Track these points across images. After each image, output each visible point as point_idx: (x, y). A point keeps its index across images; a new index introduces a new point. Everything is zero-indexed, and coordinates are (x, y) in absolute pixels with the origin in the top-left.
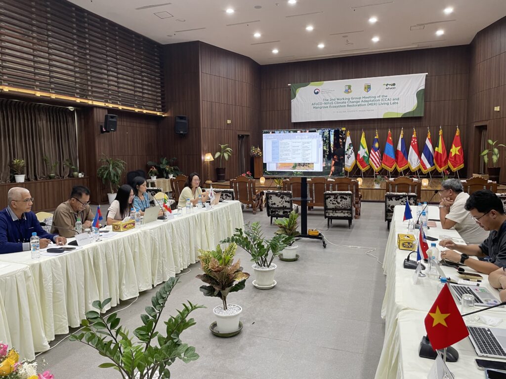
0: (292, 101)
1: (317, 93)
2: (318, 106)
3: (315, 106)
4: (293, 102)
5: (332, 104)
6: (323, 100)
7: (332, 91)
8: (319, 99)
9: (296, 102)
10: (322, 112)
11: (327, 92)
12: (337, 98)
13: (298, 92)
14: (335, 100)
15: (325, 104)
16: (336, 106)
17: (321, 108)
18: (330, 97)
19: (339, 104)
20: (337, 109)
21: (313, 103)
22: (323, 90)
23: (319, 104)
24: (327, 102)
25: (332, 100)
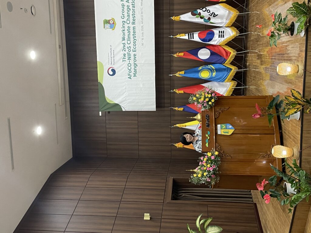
0: (123, 110)
1: (114, 71)
2: (133, 70)
3: (132, 74)
4: (126, 107)
5: (130, 48)
6: (124, 62)
7: (111, 48)
8: (123, 68)
9: (125, 103)
10: (143, 62)
11: (112, 56)
12: (122, 41)
13: (111, 100)
14: (125, 43)
15: (131, 59)
16: (134, 41)
17: (136, 65)
18: (120, 51)
19: (130, 38)
20: (139, 40)
21: (129, 78)
22: (110, 62)
23: (129, 68)
24: (128, 56)
25: (124, 47)
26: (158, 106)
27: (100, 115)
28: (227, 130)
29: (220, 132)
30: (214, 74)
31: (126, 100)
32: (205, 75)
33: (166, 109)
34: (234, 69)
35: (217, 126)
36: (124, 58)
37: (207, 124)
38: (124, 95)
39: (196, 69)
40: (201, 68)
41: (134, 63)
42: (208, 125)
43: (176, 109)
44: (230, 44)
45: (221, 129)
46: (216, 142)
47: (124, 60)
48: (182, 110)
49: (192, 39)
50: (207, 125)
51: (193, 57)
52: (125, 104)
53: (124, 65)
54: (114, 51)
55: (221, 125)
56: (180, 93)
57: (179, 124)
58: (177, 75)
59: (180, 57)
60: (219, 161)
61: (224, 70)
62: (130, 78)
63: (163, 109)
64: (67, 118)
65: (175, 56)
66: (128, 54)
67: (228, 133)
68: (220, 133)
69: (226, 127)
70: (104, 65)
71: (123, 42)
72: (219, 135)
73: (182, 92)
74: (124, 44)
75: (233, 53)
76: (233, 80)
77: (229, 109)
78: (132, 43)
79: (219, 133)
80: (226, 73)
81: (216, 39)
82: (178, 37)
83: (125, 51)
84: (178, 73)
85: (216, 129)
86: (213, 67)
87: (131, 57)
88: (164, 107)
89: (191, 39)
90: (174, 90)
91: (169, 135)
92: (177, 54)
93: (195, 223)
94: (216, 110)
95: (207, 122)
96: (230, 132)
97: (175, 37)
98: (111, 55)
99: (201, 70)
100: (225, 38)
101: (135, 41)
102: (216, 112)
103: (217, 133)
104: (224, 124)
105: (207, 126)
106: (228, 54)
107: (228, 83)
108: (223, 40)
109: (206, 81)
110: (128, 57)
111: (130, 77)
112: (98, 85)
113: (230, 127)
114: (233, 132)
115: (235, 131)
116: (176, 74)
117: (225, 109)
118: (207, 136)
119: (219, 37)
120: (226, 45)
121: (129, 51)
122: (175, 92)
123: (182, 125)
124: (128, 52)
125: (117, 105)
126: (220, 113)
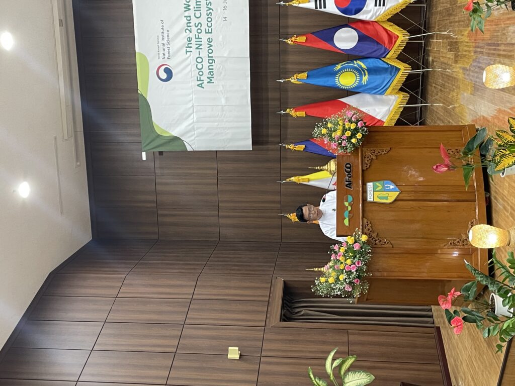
0: (189, 149)
1: (169, 72)
2: (206, 71)
3: (204, 78)
4: (193, 144)
5: (200, 25)
6: (188, 53)
7: (163, 26)
8: (187, 66)
9: (192, 135)
10: (225, 55)
11: (165, 42)
12: (185, 11)
13: (163, 130)
14: (190, 17)
15: (201, 49)
16: (208, 12)
17: (211, 60)
18: (180, 33)
19: (200, 5)
20: (217, 9)
21: (198, 85)
22: (161, 55)
23: (200, 66)
24: (196, 41)
25: (188, 25)
26: (255, 142)
27: (144, 158)
28: (385, 193)
29: (372, 197)
30: (365, 78)
31: (193, 129)
32: (346, 80)
33: (271, 147)
34: (404, 70)
35: (366, 185)
36: (190, 45)
37: (346, 181)
38: (190, 121)
39: (329, 68)
40: (339, 67)
41: (209, 57)
42: (350, 184)
43: (291, 147)
44: (396, 19)
45: (373, 191)
46: (363, 217)
47: (188, 49)
48: (302, 150)
49: (323, 9)
50: (347, 183)
51: (323, 45)
52: (193, 138)
53: (189, 60)
54: (168, 31)
55: (374, 183)
56: (298, 115)
57: (296, 176)
58: (293, 80)
59: (299, 44)
60: (369, 253)
61: (385, 70)
62: (202, 87)
63: (265, 147)
64: (78, 164)
65: (289, 42)
66: (196, 38)
67: (387, 198)
68: (372, 200)
69: (384, 187)
70: (149, 59)
71: (187, 14)
72: (370, 202)
73: (302, 114)
74: (188, 18)
75: (402, 37)
76: (401, 90)
77: (390, 153)
78: (204, 16)
79: (370, 198)
80: (387, 77)
81: (369, 9)
82: (295, 5)
83: (191, 32)
84: (295, 76)
85: (364, 191)
86: (363, 66)
87: (201, 45)
88: (267, 143)
89: (321, 8)
90: (288, 110)
91: (278, 198)
92: (293, 39)
93: (324, 365)
94: (364, 155)
95: (347, 178)
96: (392, 196)
97: (290, 3)
98: (163, 40)
99: (340, 70)
100: (387, 8)
101: (211, 11)
102: (365, 158)
103: (366, 199)
104: (380, 182)
105: (346, 186)
106: (392, 38)
107: (393, 97)
108: (384, 12)
109: (349, 93)
110: (196, 44)
111: (201, 84)
112: (138, 100)
113: (392, 187)
114: (398, 196)
115: (401, 195)
116: (290, 79)
117: (383, 153)
118: (346, 204)
119: (376, 5)
120: (389, 20)
121: (199, 31)
122: (288, 115)
123: (303, 179)
124: (197, 34)
125: (176, 139)
126: (372, 159)
